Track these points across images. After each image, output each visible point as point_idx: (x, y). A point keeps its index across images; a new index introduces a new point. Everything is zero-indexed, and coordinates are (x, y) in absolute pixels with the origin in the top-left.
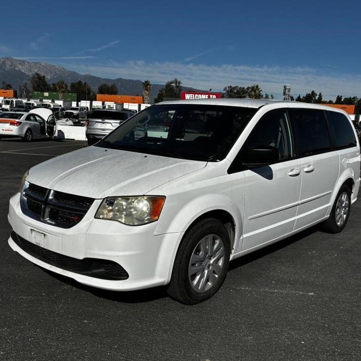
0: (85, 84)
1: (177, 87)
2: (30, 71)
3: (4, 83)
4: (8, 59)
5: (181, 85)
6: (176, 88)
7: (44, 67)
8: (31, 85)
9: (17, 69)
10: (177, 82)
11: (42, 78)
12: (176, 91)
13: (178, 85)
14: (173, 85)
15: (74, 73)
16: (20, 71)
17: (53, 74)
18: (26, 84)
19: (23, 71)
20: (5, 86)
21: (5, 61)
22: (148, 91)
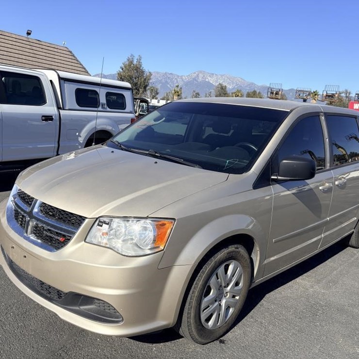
0: (259, 93)
1: (347, 97)
2: (216, 82)
3: (194, 91)
4: (201, 72)
5: (351, 95)
6: (345, 98)
7: (228, 78)
8: (215, 93)
9: (207, 80)
10: (347, 92)
11: (224, 88)
12: (345, 101)
13: (348, 95)
14: (343, 95)
15: (252, 84)
16: (209, 82)
17: (235, 85)
18: (210, 92)
19: (211, 82)
20: (194, 94)
21: (198, 74)
22: (315, 100)
